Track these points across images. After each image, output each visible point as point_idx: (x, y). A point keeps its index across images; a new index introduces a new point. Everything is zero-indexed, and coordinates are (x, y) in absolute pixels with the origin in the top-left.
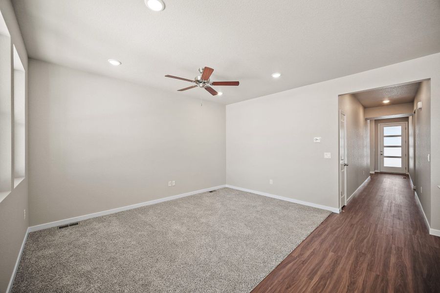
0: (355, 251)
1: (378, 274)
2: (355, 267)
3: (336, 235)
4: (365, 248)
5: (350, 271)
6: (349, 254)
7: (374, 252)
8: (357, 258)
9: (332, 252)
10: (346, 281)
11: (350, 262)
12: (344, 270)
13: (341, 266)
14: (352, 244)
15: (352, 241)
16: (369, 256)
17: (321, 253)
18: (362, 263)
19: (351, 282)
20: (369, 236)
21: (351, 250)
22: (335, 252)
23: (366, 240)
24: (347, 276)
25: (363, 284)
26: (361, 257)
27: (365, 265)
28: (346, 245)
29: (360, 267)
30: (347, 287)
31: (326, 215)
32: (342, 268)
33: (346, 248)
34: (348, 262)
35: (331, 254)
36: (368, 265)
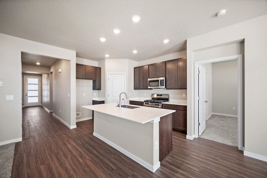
0: (52, 155)
1: (70, 156)
2: (60, 162)
3: (34, 155)
4: (55, 150)
5: (60, 166)
6: (51, 159)
7: (61, 149)
8: (57, 157)
9: (41, 165)
10: (63, 172)
11: (56, 162)
12: (57, 168)
13: (54, 168)
14: (48, 153)
15: (46, 151)
16: (60, 152)
17: (35, 172)
18: (61, 158)
19: (65, 170)
20: (52, 143)
21: (50, 156)
22: (43, 164)
23: (52, 146)
24: (61, 169)
25: (70, 166)
26: (58, 155)
27: (63, 157)
28: (45, 155)
29: (62, 160)
30: (66, 174)
31: (13, 147)
32: (55, 168)
33: (47, 157)
34: (55, 163)
35: (42, 167)
36: (64, 156)
